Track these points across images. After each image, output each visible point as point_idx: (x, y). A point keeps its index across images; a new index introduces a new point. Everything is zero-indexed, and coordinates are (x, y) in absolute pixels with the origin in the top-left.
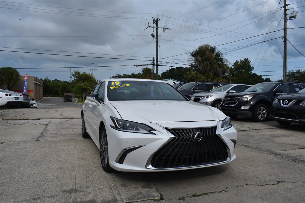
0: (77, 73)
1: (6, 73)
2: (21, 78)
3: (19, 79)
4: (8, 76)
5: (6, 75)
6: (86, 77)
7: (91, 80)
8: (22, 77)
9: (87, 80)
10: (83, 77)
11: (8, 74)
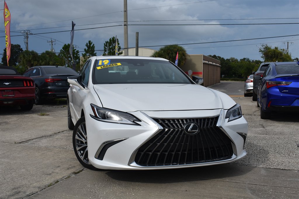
0: (267, 48)
1: (171, 52)
2: (188, 58)
3: (185, 59)
4: (173, 56)
5: (170, 55)
6: (275, 54)
7: (281, 57)
8: (189, 56)
9: (275, 57)
10: (270, 53)
11: (172, 54)
